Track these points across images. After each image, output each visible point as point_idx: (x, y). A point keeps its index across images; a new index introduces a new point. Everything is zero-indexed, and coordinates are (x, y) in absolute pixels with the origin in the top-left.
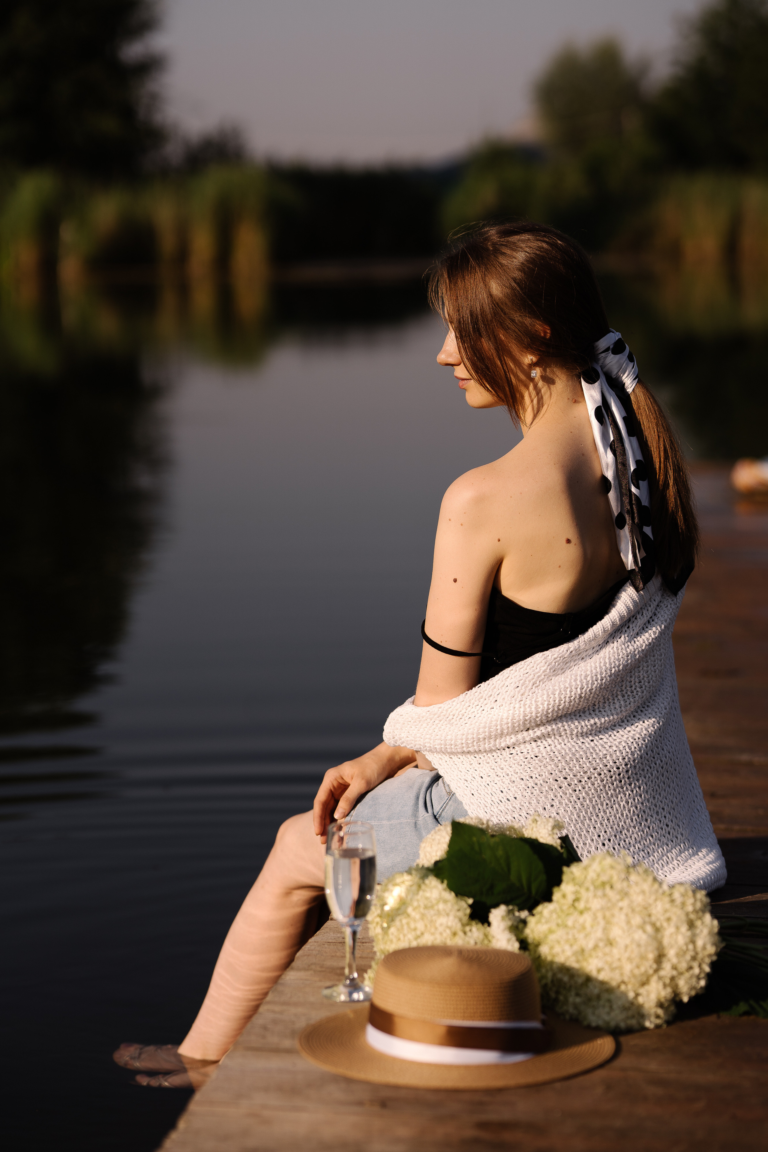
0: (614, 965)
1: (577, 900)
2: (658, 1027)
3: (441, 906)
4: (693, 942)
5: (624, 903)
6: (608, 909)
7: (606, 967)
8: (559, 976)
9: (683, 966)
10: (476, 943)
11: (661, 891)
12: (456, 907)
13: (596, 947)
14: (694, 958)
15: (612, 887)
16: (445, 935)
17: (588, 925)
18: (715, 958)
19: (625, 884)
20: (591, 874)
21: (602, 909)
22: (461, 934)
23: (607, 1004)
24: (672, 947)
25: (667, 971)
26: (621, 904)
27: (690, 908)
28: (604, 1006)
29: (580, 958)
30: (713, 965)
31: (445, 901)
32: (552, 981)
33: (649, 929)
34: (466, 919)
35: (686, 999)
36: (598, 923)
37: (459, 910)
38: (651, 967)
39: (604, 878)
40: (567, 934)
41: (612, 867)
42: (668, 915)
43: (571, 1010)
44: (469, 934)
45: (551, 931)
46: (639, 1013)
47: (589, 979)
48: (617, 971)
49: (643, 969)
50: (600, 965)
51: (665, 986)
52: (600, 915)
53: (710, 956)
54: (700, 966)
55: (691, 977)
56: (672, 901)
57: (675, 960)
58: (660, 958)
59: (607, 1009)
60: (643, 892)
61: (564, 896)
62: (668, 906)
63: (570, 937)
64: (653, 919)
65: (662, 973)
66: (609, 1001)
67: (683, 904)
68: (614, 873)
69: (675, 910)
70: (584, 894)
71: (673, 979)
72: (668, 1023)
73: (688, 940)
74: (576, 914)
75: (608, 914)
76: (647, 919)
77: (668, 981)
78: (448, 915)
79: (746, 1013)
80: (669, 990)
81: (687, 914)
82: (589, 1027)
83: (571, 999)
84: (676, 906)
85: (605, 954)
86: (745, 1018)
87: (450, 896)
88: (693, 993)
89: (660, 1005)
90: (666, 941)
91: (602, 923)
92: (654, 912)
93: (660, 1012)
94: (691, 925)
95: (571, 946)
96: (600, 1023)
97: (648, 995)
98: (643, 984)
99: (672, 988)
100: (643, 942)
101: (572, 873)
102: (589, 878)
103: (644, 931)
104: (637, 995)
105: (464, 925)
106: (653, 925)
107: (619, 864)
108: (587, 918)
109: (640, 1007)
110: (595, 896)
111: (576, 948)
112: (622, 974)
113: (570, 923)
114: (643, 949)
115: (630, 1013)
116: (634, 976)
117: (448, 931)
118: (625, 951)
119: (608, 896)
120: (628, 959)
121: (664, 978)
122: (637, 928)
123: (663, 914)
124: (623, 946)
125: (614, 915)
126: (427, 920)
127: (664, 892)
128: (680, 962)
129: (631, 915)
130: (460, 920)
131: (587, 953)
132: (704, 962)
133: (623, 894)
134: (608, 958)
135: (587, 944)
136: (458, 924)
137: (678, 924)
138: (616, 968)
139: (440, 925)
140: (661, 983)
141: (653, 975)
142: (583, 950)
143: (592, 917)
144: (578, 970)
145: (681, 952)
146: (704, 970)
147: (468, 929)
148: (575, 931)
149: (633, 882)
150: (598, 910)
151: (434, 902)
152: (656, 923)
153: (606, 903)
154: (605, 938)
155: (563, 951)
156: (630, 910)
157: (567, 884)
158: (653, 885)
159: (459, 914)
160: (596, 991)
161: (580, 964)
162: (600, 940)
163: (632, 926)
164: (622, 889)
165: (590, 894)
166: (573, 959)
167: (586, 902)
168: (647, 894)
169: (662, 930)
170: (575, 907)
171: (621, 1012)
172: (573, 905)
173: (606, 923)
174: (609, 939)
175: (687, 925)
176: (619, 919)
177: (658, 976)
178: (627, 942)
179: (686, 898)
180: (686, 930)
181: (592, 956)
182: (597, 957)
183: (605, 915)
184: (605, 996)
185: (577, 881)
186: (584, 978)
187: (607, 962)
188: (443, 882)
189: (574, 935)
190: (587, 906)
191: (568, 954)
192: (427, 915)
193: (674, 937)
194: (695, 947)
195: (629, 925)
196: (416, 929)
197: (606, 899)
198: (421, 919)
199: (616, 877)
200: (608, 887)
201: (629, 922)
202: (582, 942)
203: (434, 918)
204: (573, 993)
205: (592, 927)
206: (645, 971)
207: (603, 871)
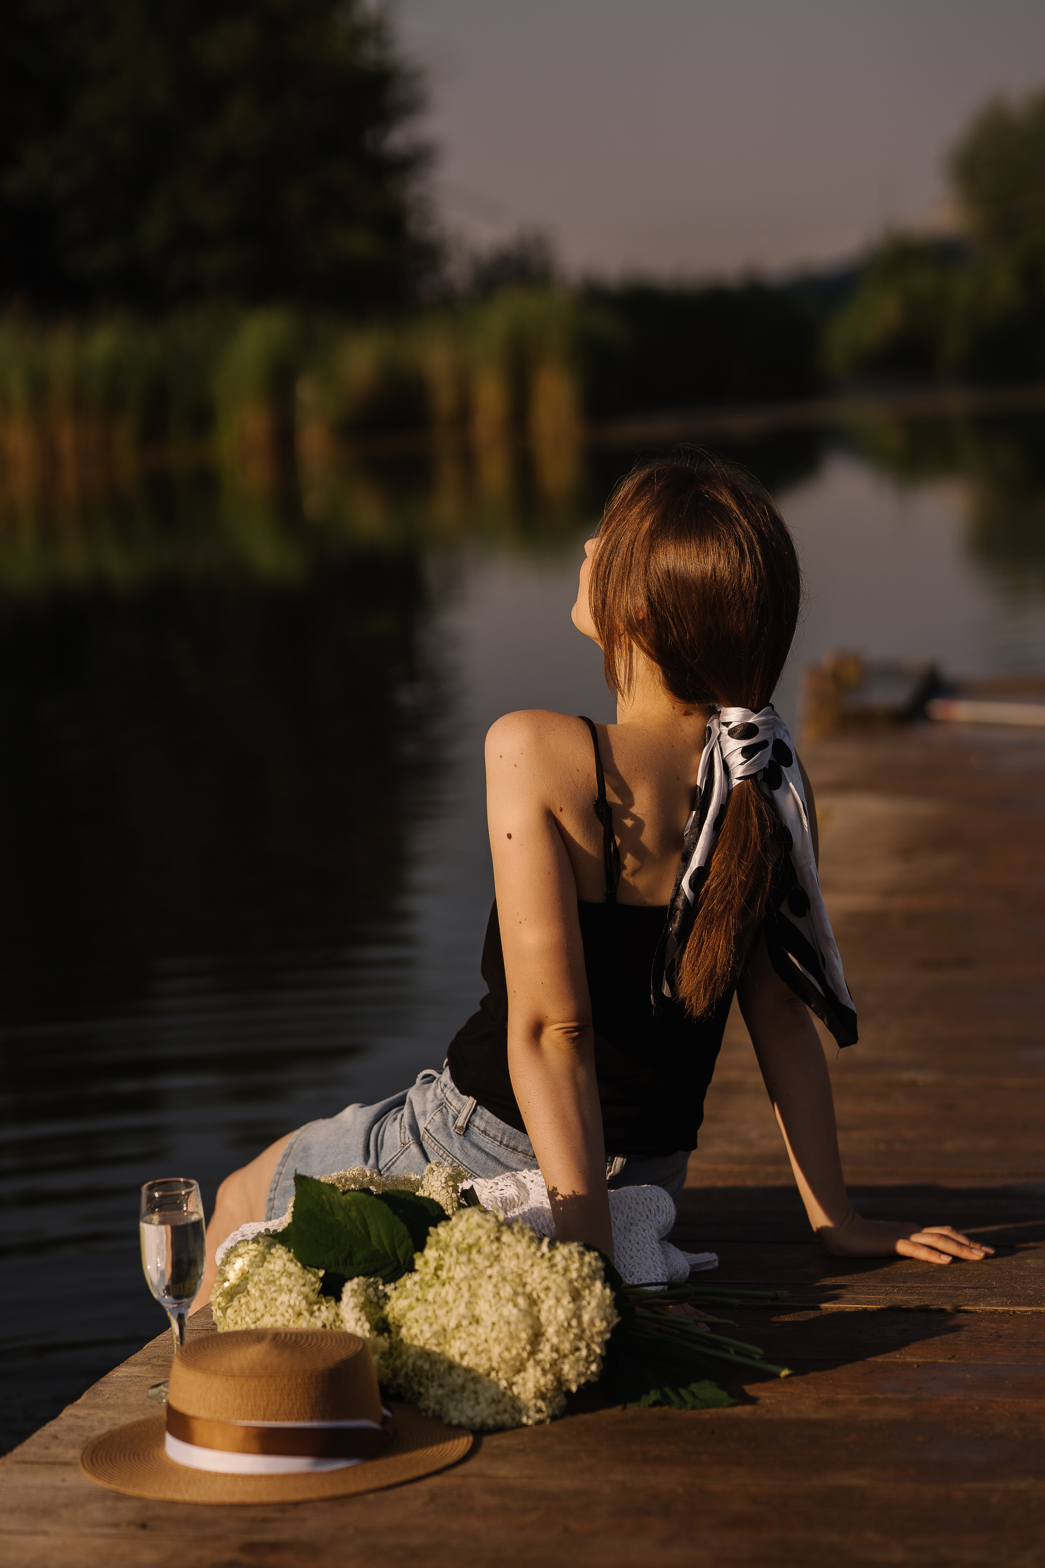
0: (480, 1348)
1: (439, 1268)
2: (539, 1422)
3: (284, 1280)
4: (577, 1316)
5: (494, 1271)
6: (474, 1278)
7: (470, 1351)
8: (419, 1363)
9: (566, 1347)
10: (324, 1326)
11: (539, 1254)
12: (302, 1282)
13: (459, 1326)
14: (579, 1337)
15: (479, 1252)
16: (286, 1316)
17: (450, 1299)
18: (608, 1336)
19: (495, 1245)
20: (457, 1236)
21: (466, 1278)
22: (306, 1314)
23: (472, 1396)
24: (550, 1323)
25: (546, 1354)
26: (489, 1272)
27: (574, 1275)
28: (468, 1399)
29: (442, 1340)
30: (608, 1345)
31: (290, 1275)
32: (413, 1370)
33: (522, 1301)
34: (313, 1297)
35: (574, 1388)
36: (462, 1296)
37: (304, 1285)
38: (524, 1349)
39: (470, 1240)
40: (427, 1311)
41: (479, 1226)
42: (545, 1284)
43: (432, 1405)
44: (317, 1314)
45: (411, 1308)
46: (515, 1406)
47: (452, 1366)
48: (483, 1355)
49: (514, 1352)
50: (463, 1348)
51: (544, 1372)
52: (464, 1286)
53: (600, 1333)
54: (588, 1347)
55: (578, 1360)
56: (553, 1266)
57: (555, 1340)
58: (537, 1336)
59: (472, 1403)
60: (517, 1256)
61: (426, 1263)
62: (545, 1272)
63: (430, 1313)
64: (528, 1289)
65: (540, 1356)
66: (475, 1392)
67: (566, 1270)
68: (481, 1232)
69: (554, 1276)
70: (448, 1260)
71: (554, 1363)
72: (554, 1418)
73: (569, 1315)
74: (438, 1284)
75: (473, 1283)
76: (520, 1290)
77: (547, 1366)
78: (291, 1291)
79: (656, 1404)
80: (550, 1377)
81: (571, 1282)
82: (449, 1425)
83: (432, 1392)
84: (557, 1272)
85: (470, 1335)
86: (656, 1409)
87: (295, 1268)
88: (583, 1380)
89: (541, 1395)
90: (543, 1317)
91: (467, 1295)
92: (529, 1280)
93: (540, 1404)
94: (576, 1296)
95: (431, 1325)
96: (464, 1420)
97: (524, 1385)
98: (518, 1371)
99: (554, 1375)
100: (512, 1319)
101: (438, 1234)
102: (454, 1241)
103: (516, 1305)
104: (511, 1385)
105: (310, 1304)
106: (529, 1297)
107: (488, 1221)
108: (449, 1292)
109: (515, 1399)
110: (457, 1263)
111: (435, 1327)
112: (490, 1359)
113: (430, 1297)
114: (513, 1327)
115: (501, 1407)
116: (504, 1361)
117: (290, 1311)
118: (492, 1329)
119: (475, 1262)
120: (496, 1340)
121: (543, 1363)
122: (508, 1300)
123: (541, 1283)
124: (489, 1324)
125: (480, 1285)
126: (267, 1298)
127: (543, 1256)
128: (561, 1342)
129: (500, 1285)
130: (306, 1297)
131: (449, 1335)
132: (593, 1342)
133: (492, 1259)
134: (473, 1340)
135: (449, 1322)
136: (304, 1302)
137: (559, 1295)
138: (482, 1351)
139: (281, 1303)
140: (539, 1369)
141: (528, 1359)
142: (445, 1330)
143: (456, 1289)
144: (439, 1354)
145: (562, 1330)
146: (595, 1351)
147: (316, 1308)
148: (436, 1307)
149: (504, 1244)
150: (462, 1280)
151: (277, 1275)
152: (531, 1294)
153: (472, 1271)
154: (469, 1314)
155: (421, 1332)
156: (500, 1279)
157: (430, 1248)
158: (529, 1247)
159: (305, 1289)
160: (460, 1381)
161: (442, 1348)
162: (464, 1317)
163: (500, 1299)
164: (492, 1253)
165: (453, 1260)
166: (433, 1341)
167: (449, 1270)
168: (522, 1258)
169: (539, 1302)
170: (438, 1277)
171: (488, 1406)
172: (435, 1274)
173: (471, 1296)
174: (473, 1316)
175: (570, 1296)
176: (487, 1290)
177: (535, 1360)
178: (495, 1319)
179: (570, 1262)
180: (569, 1302)
181: (454, 1337)
182: (460, 1338)
183: (470, 1286)
184: (470, 1386)
185: (442, 1244)
186: (446, 1365)
187: (471, 1344)
188: (289, 1251)
189: (434, 1311)
190: (450, 1275)
191: (428, 1335)
192: (268, 1292)
193: (553, 1310)
194: (580, 1322)
195: (497, 1297)
196: (255, 1310)
197: (471, 1266)
198: (261, 1297)
199: (484, 1239)
200: (474, 1251)
201: (498, 1294)
202: (443, 1320)
203: (275, 1295)
204: (435, 1384)
205: (454, 1301)
206: (518, 1354)
207: (469, 1231)
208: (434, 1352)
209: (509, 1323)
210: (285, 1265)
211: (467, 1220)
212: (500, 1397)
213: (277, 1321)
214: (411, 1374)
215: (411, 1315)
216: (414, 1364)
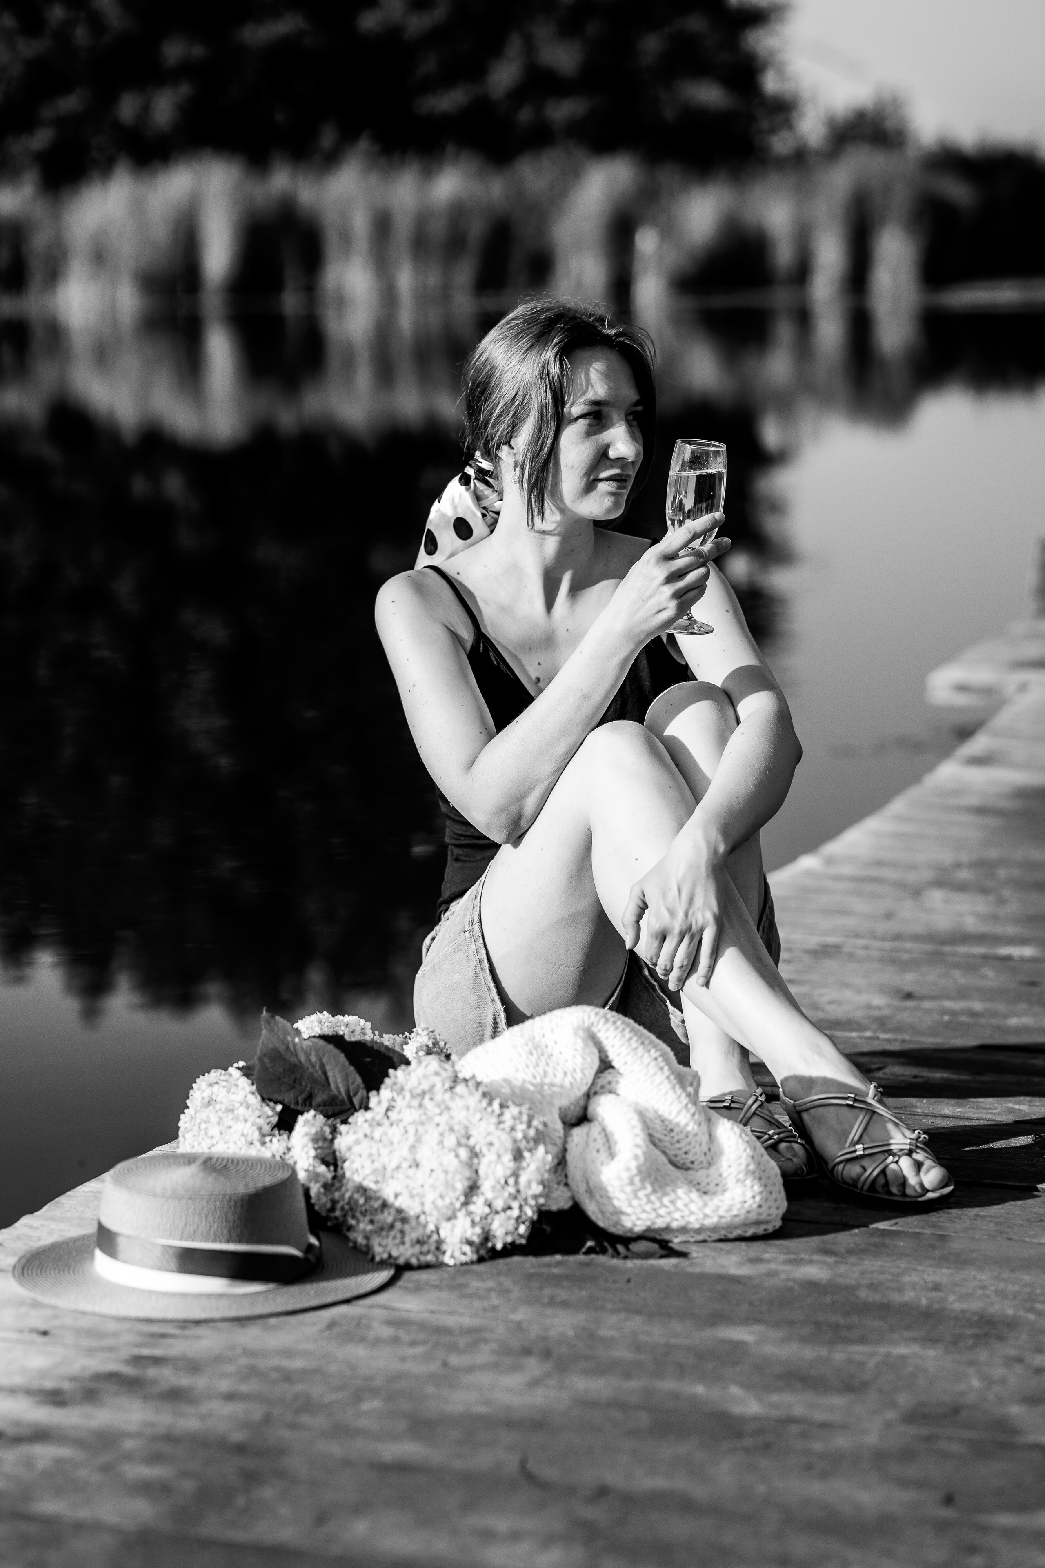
0: (415, 1192)
1: (390, 1108)
2: (461, 1265)
3: (242, 1111)
4: (516, 1175)
5: (443, 1119)
6: (422, 1123)
7: (405, 1192)
8: (356, 1197)
9: (499, 1204)
10: (274, 1156)
11: (489, 1110)
12: (258, 1113)
13: (398, 1168)
14: (514, 1197)
15: (431, 1098)
16: (240, 1144)
17: (395, 1140)
18: (540, 1201)
19: (448, 1095)
20: (414, 1081)
21: (413, 1122)
22: (257, 1144)
23: (399, 1235)
24: (488, 1178)
25: (478, 1207)
26: (437, 1119)
27: (519, 1135)
28: (395, 1238)
29: (380, 1179)
31: (248, 1106)
32: (350, 1202)
33: (464, 1153)
34: (267, 1129)
35: (499, 1244)
36: (407, 1139)
37: (259, 1117)
38: (458, 1199)
39: (425, 1086)
40: (371, 1147)
41: (437, 1074)
42: (489, 1139)
43: (360, 1238)
44: (268, 1144)
45: (357, 1143)
47: (385, 1205)
48: (417, 1199)
49: (447, 1201)
50: (399, 1189)
51: (473, 1223)
52: (411, 1130)
53: (535, 1197)
54: (521, 1207)
55: (508, 1219)
56: (501, 1123)
57: (490, 1195)
58: (473, 1189)
59: (397, 1241)
60: (468, 1108)
61: (379, 1102)
62: (492, 1128)
63: (374, 1151)
64: (472, 1142)
65: (472, 1208)
66: (402, 1232)
67: (513, 1129)
68: (437, 1080)
69: (499, 1133)
70: (400, 1103)
71: (484, 1217)
73: (508, 1172)
74: (386, 1124)
75: (420, 1128)
76: (463, 1141)
77: (477, 1219)
78: (246, 1121)
80: (478, 1230)
81: (515, 1141)
82: (372, 1259)
83: (362, 1226)
84: (503, 1129)
85: (408, 1177)
87: (255, 1100)
88: (509, 1239)
90: (482, 1171)
91: (412, 1139)
92: (474, 1133)
94: (518, 1156)
95: (373, 1161)
96: (387, 1256)
97: (452, 1231)
98: (449, 1219)
99: (483, 1228)
100: (451, 1169)
101: (396, 1077)
102: (409, 1083)
103: (457, 1156)
104: (439, 1229)
105: (263, 1136)
106: (471, 1149)
107: (446, 1070)
108: (395, 1133)
109: (441, 1240)
110: (409, 1106)
111: (377, 1165)
112: (422, 1204)
113: (377, 1135)
114: (450, 1177)
115: (427, 1247)
116: (436, 1208)
117: (243, 1139)
118: (430, 1176)
119: (426, 1108)
120: (432, 1186)
121: (473, 1215)
122: (450, 1150)
123: (485, 1137)
124: (428, 1171)
125: (426, 1132)
126: (223, 1125)
127: (493, 1112)
128: (496, 1198)
129: (446, 1134)
130: (260, 1129)
131: (388, 1173)
132: (526, 1204)
133: (443, 1107)
134: (409, 1182)
135: (390, 1161)
136: (257, 1133)
137: (501, 1152)
138: (417, 1195)
139: (235, 1131)
140: (468, 1220)
141: (460, 1209)
142: (385, 1168)
143: (403, 1131)
144: (375, 1192)
145: (499, 1187)
146: (525, 1214)
147: (268, 1139)
148: (381, 1145)
149: (457, 1094)
150: (410, 1124)
151: (237, 1105)
152: (474, 1147)
153: (421, 1115)
154: (410, 1158)
155: (363, 1167)
156: (447, 1128)
157: (386, 1088)
158: (480, 1101)
159: (261, 1121)
160: (390, 1219)
161: (379, 1186)
162: (405, 1159)
163: (443, 1147)
164: (443, 1101)
165: (405, 1102)
166: (372, 1178)
167: (400, 1112)
168: (471, 1111)
169: (480, 1156)
170: (388, 1117)
171: (412, 1246)
172: (386, 1114)
173: (416, 1141)
174: (414, 1160)
175: (512, 1155)
176: (431, 1136)
177: (467, 1211)
178: (434, 1166)
179: (518, 1122)
180: (510, 1161)
181: (392, 1177)
182: (398, 1179)
183: (417, 1130)
184: (398, 1225)
185: (397, 1087)
186: (380, 1202)
187: (407, 1187)
188: (253, 1084)
189: (378, 1149)
190: (400, 1117)
191: (368, 1171)
192: (225, 1119)
193: (493, 1165)
194: (517, 1183)
195: (441, 1146)
196: (212, 1137)
197: (421, 1111)
198: (219, 1124)
199: (439, 1087)
200: (427, 1097)
201: (442, 1142)
202: (384, 1159)
203: (230, 1123)
204: (367, 1219)
205: (399, 1143)
206: (452, 1204)
207: (425, 1076)
208: (371, 1189)
209: (446, 1172)
210: (246, 1096)
211: (426, 1066)
212: (425, 1239)
213: (229, 1148)
214: (346, 1207)
215: (356, 1149)
216: (351, 1198)
